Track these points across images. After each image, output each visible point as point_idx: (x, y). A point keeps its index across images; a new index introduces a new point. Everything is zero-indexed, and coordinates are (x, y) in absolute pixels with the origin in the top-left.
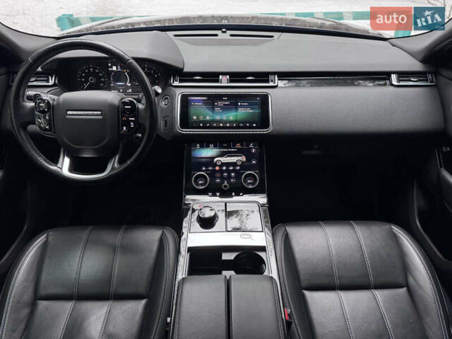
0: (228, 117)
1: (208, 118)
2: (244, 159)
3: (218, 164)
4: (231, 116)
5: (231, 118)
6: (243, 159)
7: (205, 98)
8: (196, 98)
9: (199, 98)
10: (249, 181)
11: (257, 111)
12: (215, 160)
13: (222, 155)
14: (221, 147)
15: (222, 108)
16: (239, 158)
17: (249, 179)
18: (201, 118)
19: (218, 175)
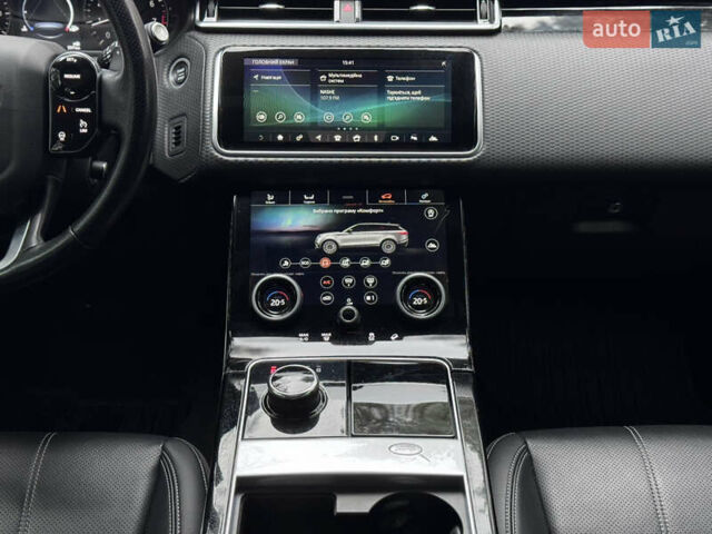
0: (358, 116)
1: (299, 118)
2: (404, 238)
3: (329, 251)
4: (366, 112)
5: (367, 119)
6: (402, 236)
7: (290, 62)
8: (267, 62)
9: (275, 62)
10: (418, 301)
11: (441, 99)
12: (320, 239)
13: (339, 225)
14: (337, 203)
15: (339, 89)
16: (390, 235)
17: (416, 295)
18: (280, 118)
19: (328, 282)
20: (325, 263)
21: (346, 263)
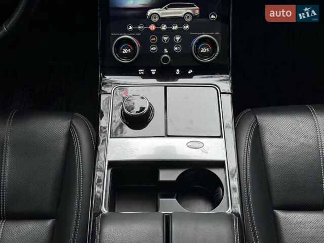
3: (154, 20)
6: (196, 10)
10: (204, 50)
12: (149, 13)
13: (160, 4)
16: (189, 10)
17: (203, 47)
19: (154, 39)
20: (152, 27)
21: (164, 27)
